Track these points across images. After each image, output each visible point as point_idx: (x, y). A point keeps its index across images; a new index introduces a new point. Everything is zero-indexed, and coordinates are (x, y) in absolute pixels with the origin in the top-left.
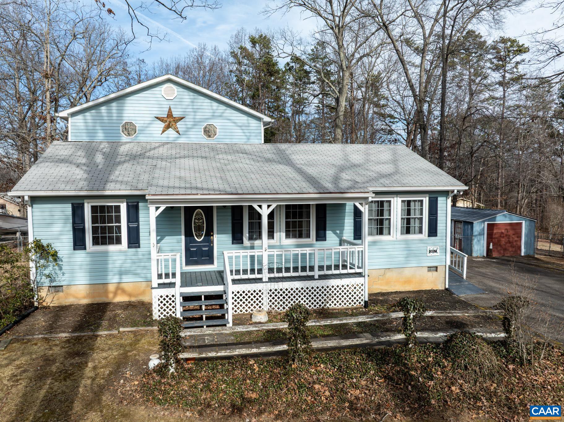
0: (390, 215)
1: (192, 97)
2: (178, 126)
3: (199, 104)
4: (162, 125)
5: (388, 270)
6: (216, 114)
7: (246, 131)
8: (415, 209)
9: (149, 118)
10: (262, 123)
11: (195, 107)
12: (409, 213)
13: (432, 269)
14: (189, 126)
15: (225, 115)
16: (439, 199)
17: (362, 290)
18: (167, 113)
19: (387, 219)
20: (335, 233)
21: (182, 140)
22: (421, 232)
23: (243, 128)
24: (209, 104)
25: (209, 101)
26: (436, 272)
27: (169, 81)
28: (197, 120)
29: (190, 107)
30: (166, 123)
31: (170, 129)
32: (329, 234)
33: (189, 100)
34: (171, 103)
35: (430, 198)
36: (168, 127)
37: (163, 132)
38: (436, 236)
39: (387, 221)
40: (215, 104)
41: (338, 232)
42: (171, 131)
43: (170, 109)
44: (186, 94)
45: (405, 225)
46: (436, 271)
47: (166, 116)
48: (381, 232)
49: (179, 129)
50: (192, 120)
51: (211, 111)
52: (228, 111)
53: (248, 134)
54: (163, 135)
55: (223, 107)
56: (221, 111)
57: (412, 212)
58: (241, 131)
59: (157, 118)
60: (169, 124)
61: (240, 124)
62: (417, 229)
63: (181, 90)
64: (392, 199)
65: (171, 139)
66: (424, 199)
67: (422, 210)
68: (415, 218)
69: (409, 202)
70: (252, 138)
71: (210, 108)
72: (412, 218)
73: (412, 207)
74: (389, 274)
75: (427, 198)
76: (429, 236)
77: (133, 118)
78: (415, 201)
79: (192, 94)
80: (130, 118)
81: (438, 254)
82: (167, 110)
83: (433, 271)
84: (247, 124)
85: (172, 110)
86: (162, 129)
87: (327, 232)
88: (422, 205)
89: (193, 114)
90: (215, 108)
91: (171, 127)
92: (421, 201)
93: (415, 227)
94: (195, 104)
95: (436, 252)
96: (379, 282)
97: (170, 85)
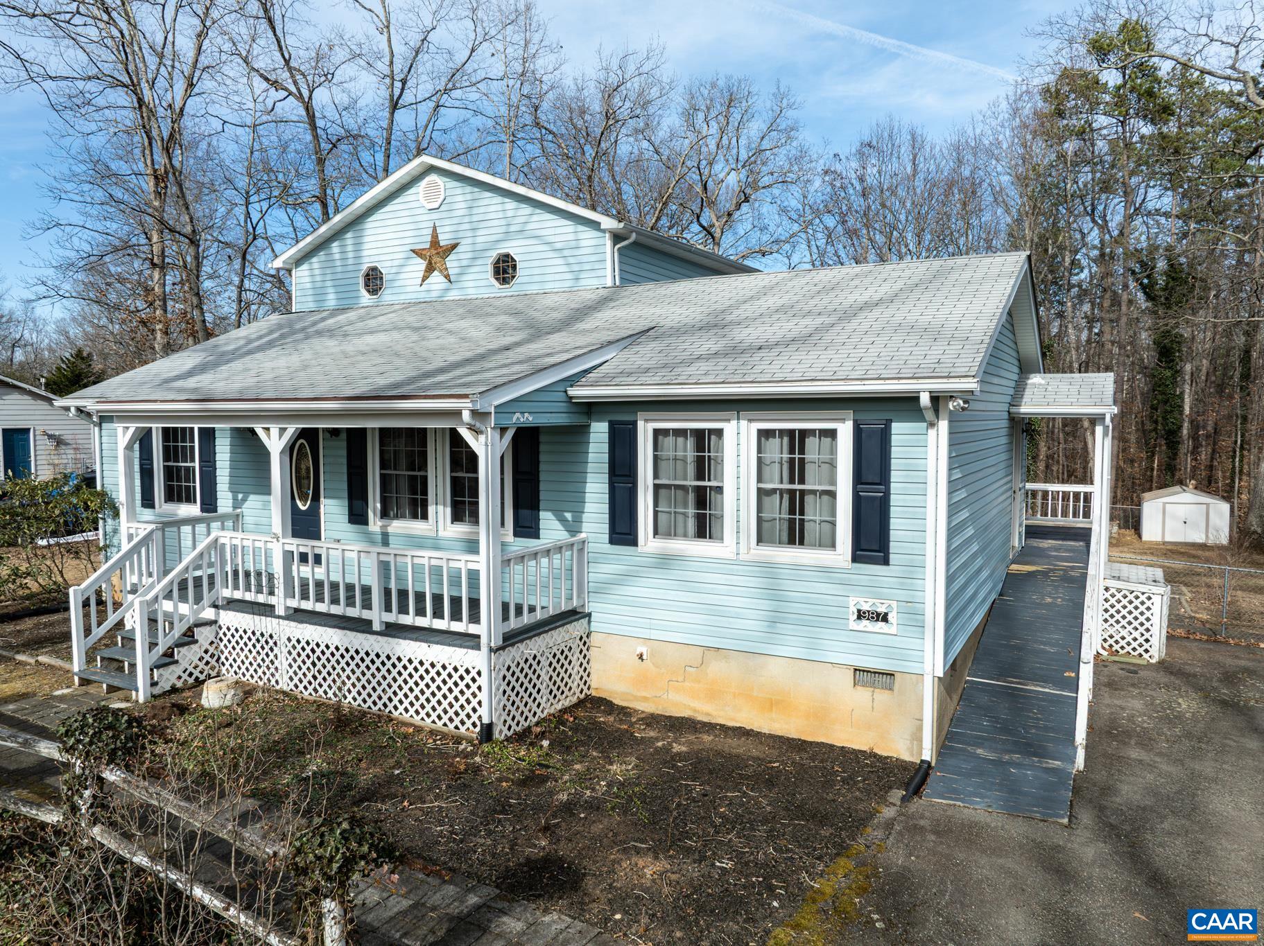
0: (720, 478)
1: (469, 197)
2: (448, 264)
3: (482, 210)
4: (420, 265)
5: (712, 653)
6: (513, 228)
7: (571, 260)
9: (400, 253)
10: (606, 235)
11: (475, 218)
12: (798, 473)
13: (870, 677)
14: (465, 263)
15: (529, 226)
16: (896, 427)
18: (429, 238)
19: (717, 489)
20: (563, 521)
21: (454, 295)
22: (830, 541)
23: (566, 253)
24: (499, 207)
25: (499, 199)
26: (887, 692)
27: (432, 169)
28: (478, 247)
29: (467, 219)
30: (429, 261)
31: (435, 273)
32: (547, 520)
33: (463, 205)
34: (435, 216)
35: (854, 423)
36: (430, 269)
37: (423, 280)
38: (886, 562)
40: (511, 204)
41: (568, 516)
42: (437, 277)
43: (435, 228)
44: (459, 191)
46: (890, 687)
47: (428, 245)
48: (701, 530)
49: (451, 272)
50: (469, 248)
51: (503, 222)
52: (535, 218)
53: (576, 268)
54: (424, 287)
55: (526, 209)
56: (523, 219)
58: (561, 261)
59: (413, 251)
60: (431, 263)
61: (558, 246)
63: (453, 184)
64: (725, 426)
65: (434, 294)
66: (840, 427)
67: (832, 465)
70: (583, 275)
71: (501, 215)
74: (716, 668)
75: (847, 424)
76: (855, 559)
77: (376, 258)
79: (469, 189)
80: (372, 259)
81: (893, 630)
82: (430, 231)
83: (876, 685)
84: (573, 244)
85: (439, 230)
86: (421, 274)
87: (543, 514)
88: (832, 450)
89: (470, 234)
90: (510, 214)
91: (435, 269)
92: (831, 435)
94: (475, 211)
95: (885, 618)
96: (687, 684)
97: (433, 177)
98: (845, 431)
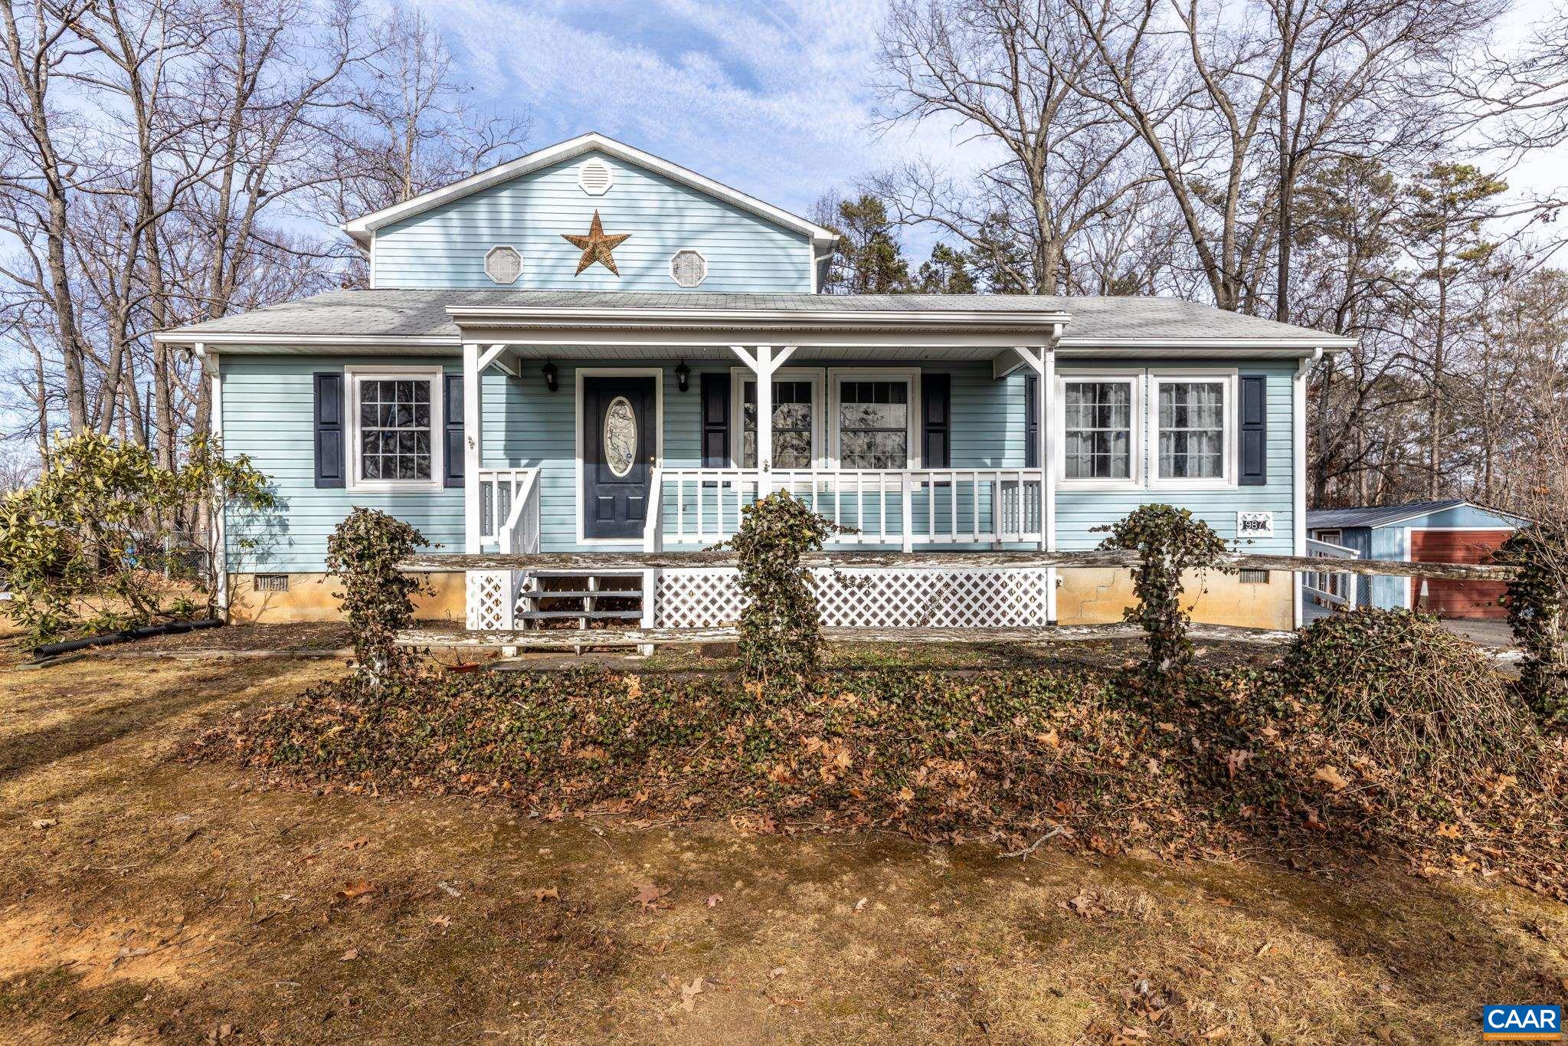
0: (1128, 425)
2: (615, 256)
4: (577, 254)
5: (1123, 571)
8: (1200, 411)
9: (548, 237)
10: (811, 247)
12: (1182, 420)
13: (1252, 575)
16: (1271, 381)
17: (1039, 592)
18: (589, 226)
19: (1118, 435)
22: (1217, 470)
26: (1265, 585)
27: (596, 151)
30: (588, 250)
31: (597, 263)
34: (599, 202)
35: (1242, 378)
36: (591, 258)
37: (580, 269)
38: (1263, 483)
39: (1122, 442)
42: (597, 268)
43: (597, 216)
45: (1172, 453)
46: (1267, 581)
47: (587, 233)
48: (1101, 467)
49: (617, 264)
50: (644, 242)
54: (580, 277)
56: (713, 220)
57: (1192, 417)
59: (567, 238)
60: (593, 251)
62: (1207, 466)
63: (624, 172)
64: (1133, 381)
65: (595, 286)
66: (1225, 381)
67: (1219, 414)
68: (1200, 434)
69: (1181, 389)
72: (1194, 433)
73: (1191, 403)
74: (1126, 584)
75: (1235, 379)
76: (1241, 483)
77: (514, 239)
78: (1199, 387)
82: (591, 218)
83: (1257, 581)
85: (602, 218)
86: (577, 263)
87: (954, 462)
88: (1220, 400)
89: (650, 227)
91: (598, 259)
92: (1217, 389)
93: (1200, 458)
96: (1100, 602)
97: (596, 161)
98: (1231, 384)
